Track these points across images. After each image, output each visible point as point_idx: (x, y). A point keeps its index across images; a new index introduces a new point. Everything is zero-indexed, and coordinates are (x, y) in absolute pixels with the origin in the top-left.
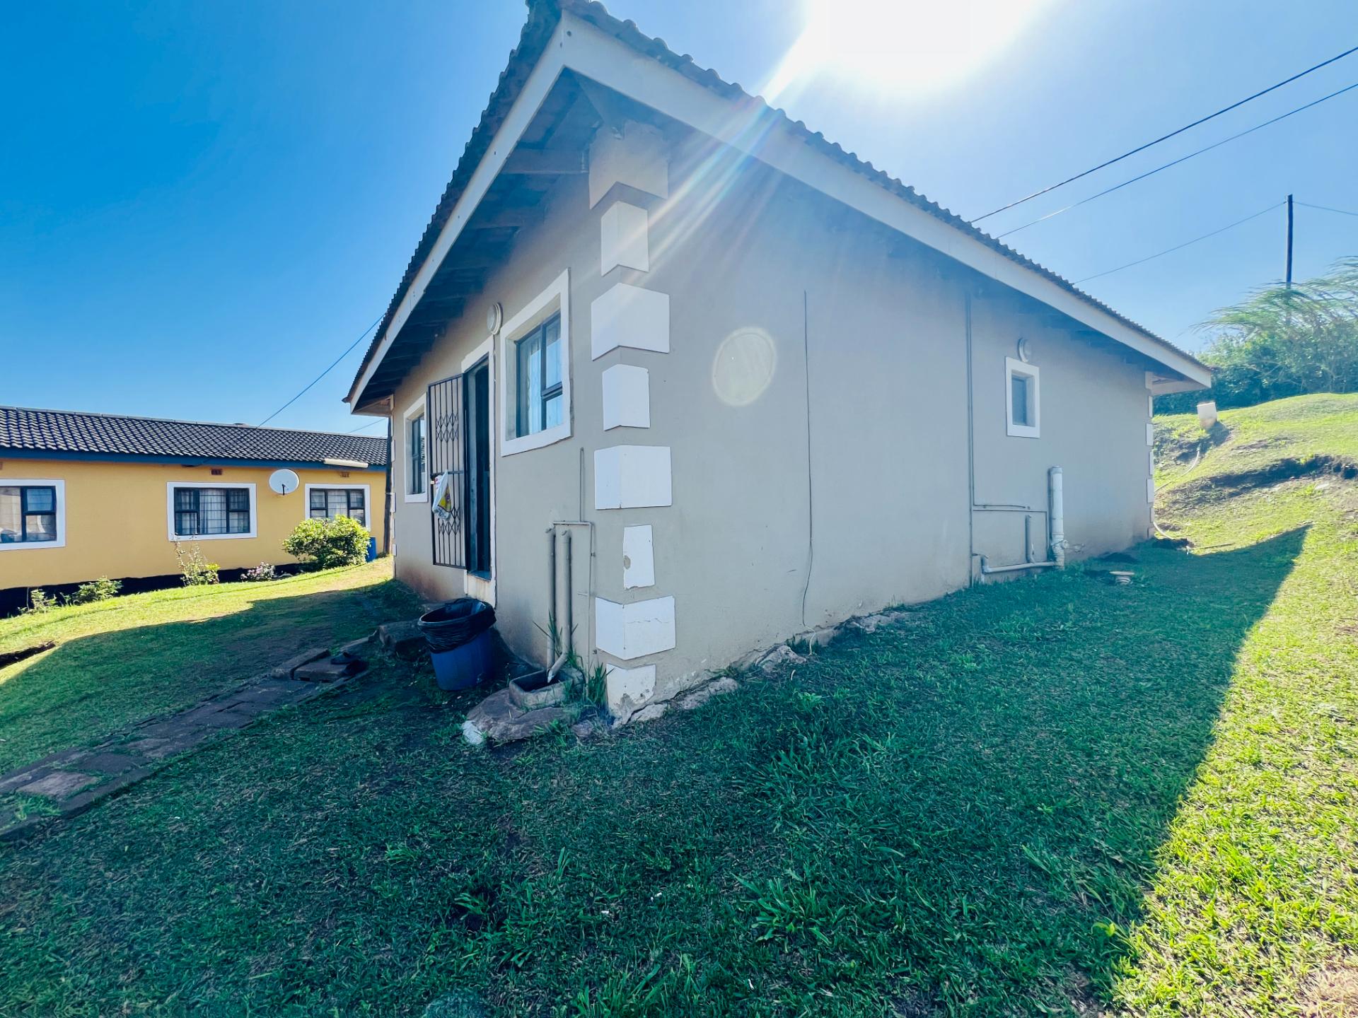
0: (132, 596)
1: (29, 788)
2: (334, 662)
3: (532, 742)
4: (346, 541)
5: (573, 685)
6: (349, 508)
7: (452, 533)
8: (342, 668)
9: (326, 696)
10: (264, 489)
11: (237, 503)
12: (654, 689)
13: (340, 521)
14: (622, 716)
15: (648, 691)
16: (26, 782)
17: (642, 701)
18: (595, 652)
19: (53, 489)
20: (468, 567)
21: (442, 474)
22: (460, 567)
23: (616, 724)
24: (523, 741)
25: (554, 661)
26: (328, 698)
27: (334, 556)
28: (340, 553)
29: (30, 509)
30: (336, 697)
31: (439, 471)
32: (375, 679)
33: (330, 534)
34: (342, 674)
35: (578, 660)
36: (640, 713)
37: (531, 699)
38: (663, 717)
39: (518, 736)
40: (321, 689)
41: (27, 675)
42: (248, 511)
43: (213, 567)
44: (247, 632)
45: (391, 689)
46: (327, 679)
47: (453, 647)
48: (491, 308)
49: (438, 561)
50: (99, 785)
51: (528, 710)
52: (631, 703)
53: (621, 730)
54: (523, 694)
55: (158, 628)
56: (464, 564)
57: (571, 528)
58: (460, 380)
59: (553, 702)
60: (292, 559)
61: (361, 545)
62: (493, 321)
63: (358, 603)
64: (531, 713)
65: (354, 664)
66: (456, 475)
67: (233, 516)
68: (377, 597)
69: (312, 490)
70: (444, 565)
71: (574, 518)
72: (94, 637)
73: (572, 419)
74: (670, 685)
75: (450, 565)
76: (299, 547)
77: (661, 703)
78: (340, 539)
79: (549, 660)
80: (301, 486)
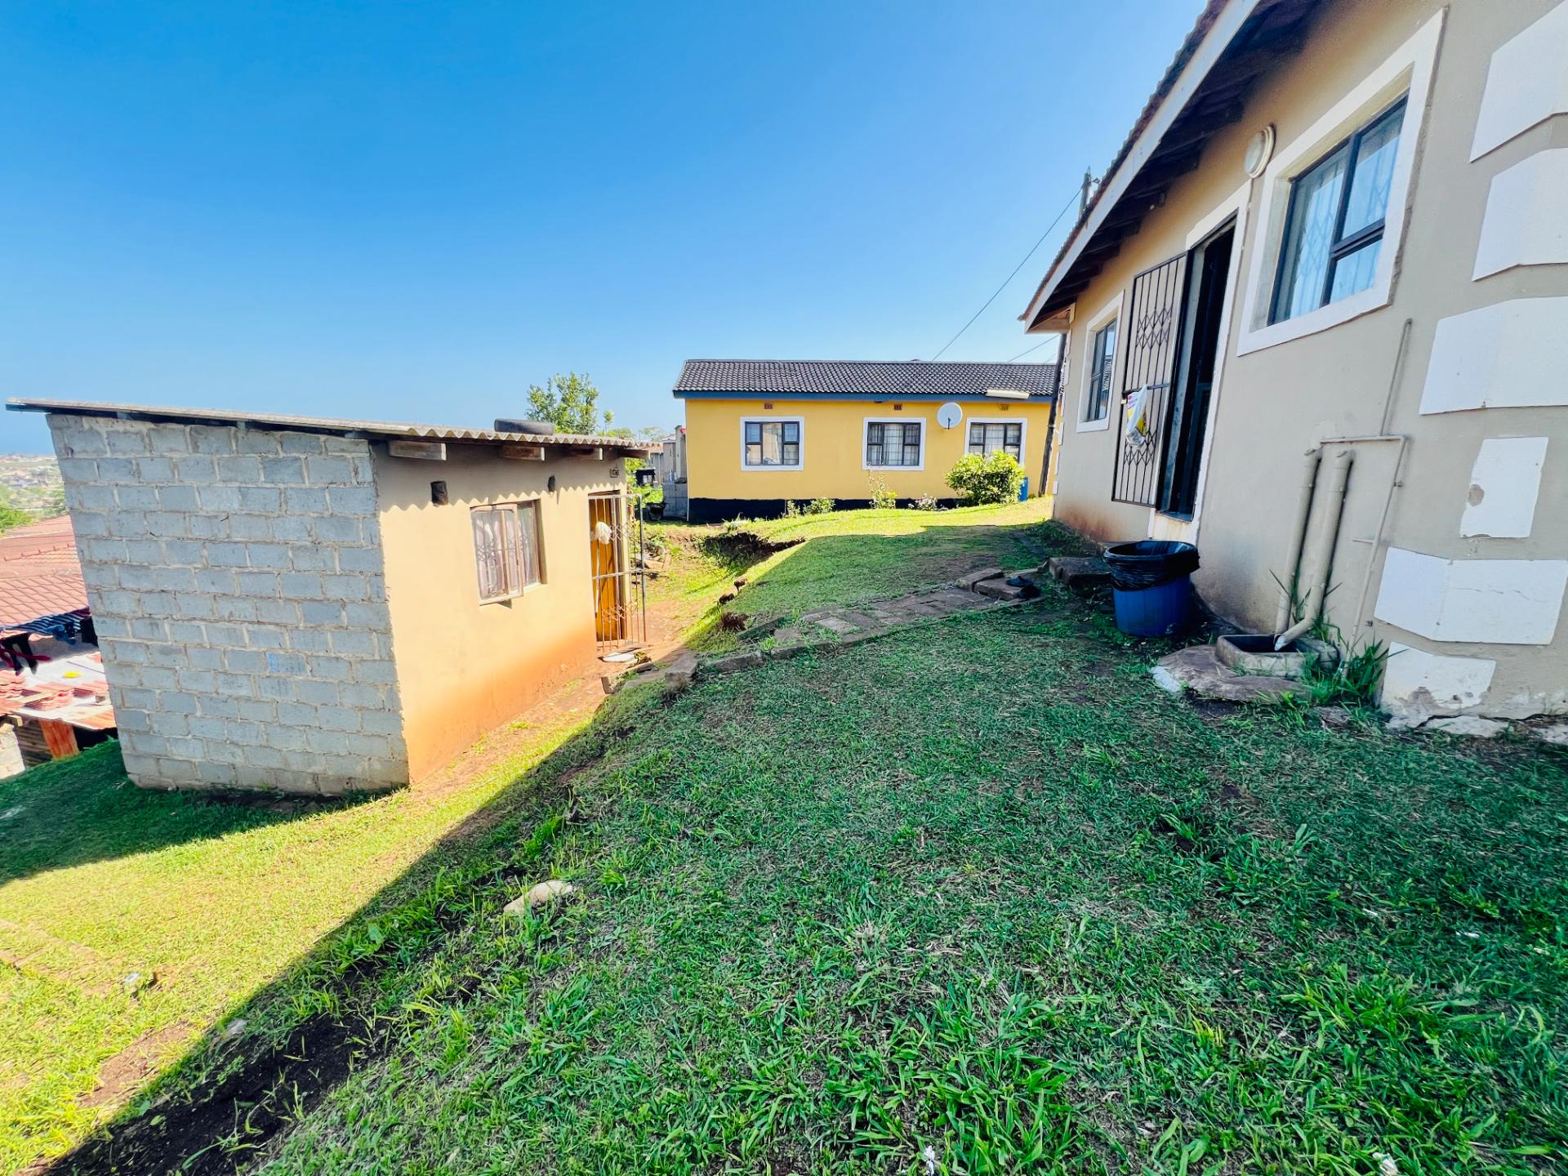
0: (841, 512)
1: (820, 622)
2: (1009, 583)
3: (1251, 708)
4: (1001, 479)
5: (1319, 660)
6: (1005, 444)
7: (1142, 464)
8: (1018, 590)
9: (1005, 611)
10: (933, 421)
11: (911, 435)
12: (1484, 696)
13: (997, 457)
14: (1406, 717)
15: (1470, 695)
16: (818, 619)
17: (1455, 706)
18: (1371, 624)
19: (797, 423)
20: (1158, 506)
21: (1138, 390)
22: (1148, 505)
23: (1394, 724)
24: (1237, 703)
25: (1287, 627)
26: (1006, 613)
27: (989, 493)
28: (995, 489)
29: (787, 440)
30: (1013, 614)
31: (1135, 387)
32: (1048, 607)
33: (988, 470)
34: (1017, 596)
35: (1333, 631)
36: (1446, 721)
37: (1251, 661)
38: (1496, 740)
39: (1231, 697)
40: (999, 604)
41: (795, 557)
42: (918, 445)
43: (894, 495)
44: (924, 550)
45: (1066, 618)
46: (1003, 596)
47: (1142, 587)
48: (1258, 137)
49: (1117, 497)
50: (858, 632)
51: (1244, 673)
52: (1431, 703)
53: (1404, 733)
54: (1238, 652)
55: (863, 537)
56: (1153, 501)
57: (1354, 447)
58: (1183, 261)
59: (1283, 673)
60: (953, 494)
61: (1015, 483)
62: (1255, 156)
63: (1017, 539)
64: (1247, 677)
65: (1028, 590)
66: (1158, 391)
67: (908, 449)
68: (1035, 535)
69: (973, 424)
70: (1126, 501)
71: (1372, 430)
72: (826, 538)
73: (1397, 275)
74: (1522, 698)
75: (1133, 502)
76: (959, 481)
77: (1496, 719)
78: (997, 475)
79: (1280, 624)
80: (964, 421)
